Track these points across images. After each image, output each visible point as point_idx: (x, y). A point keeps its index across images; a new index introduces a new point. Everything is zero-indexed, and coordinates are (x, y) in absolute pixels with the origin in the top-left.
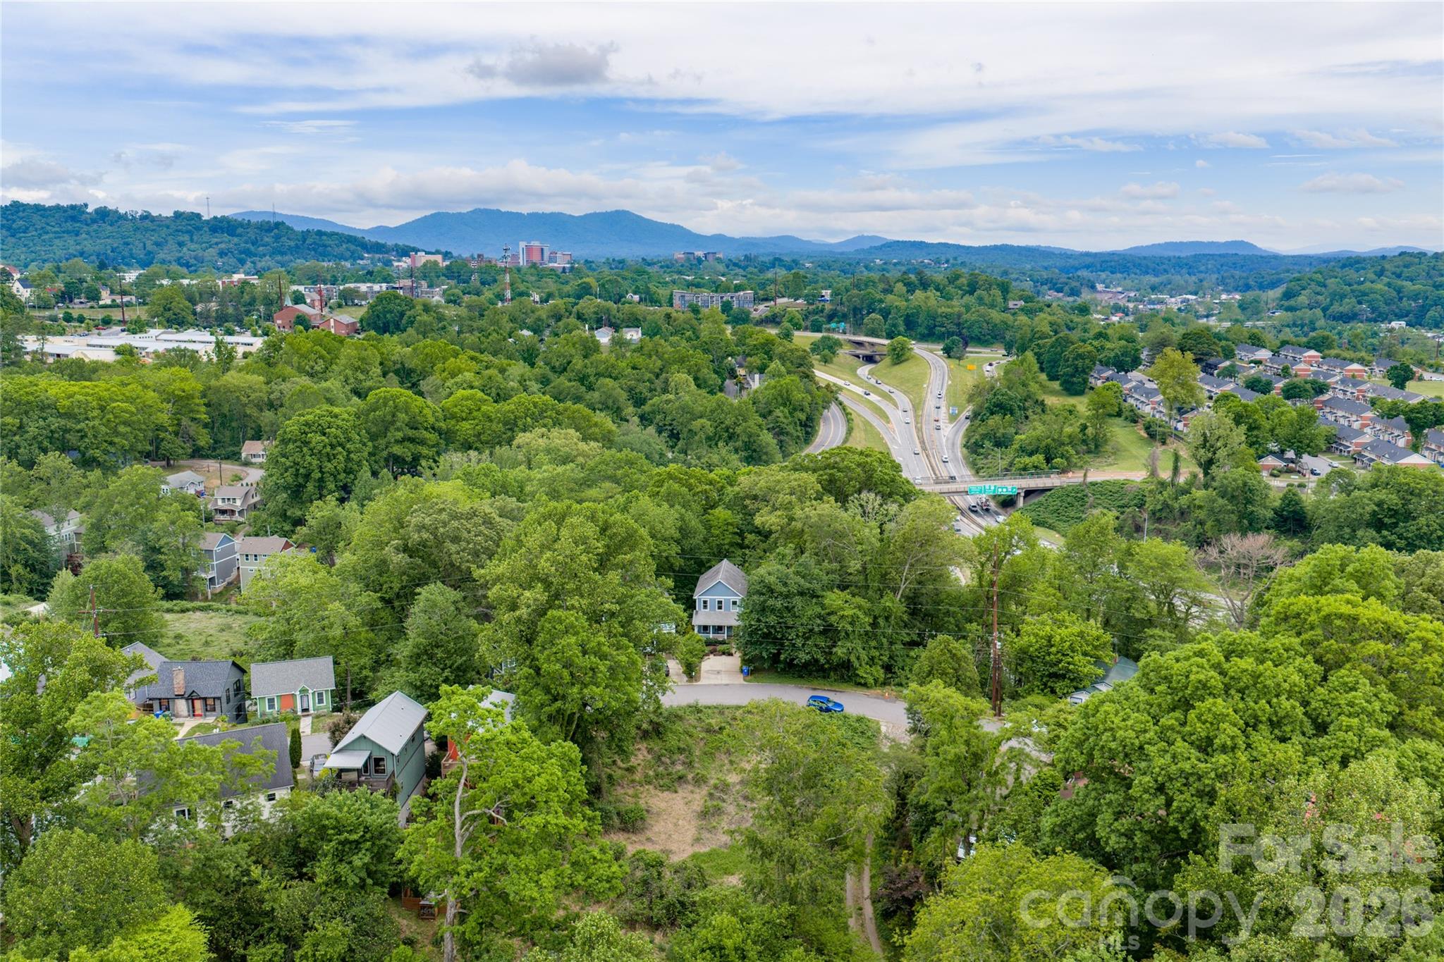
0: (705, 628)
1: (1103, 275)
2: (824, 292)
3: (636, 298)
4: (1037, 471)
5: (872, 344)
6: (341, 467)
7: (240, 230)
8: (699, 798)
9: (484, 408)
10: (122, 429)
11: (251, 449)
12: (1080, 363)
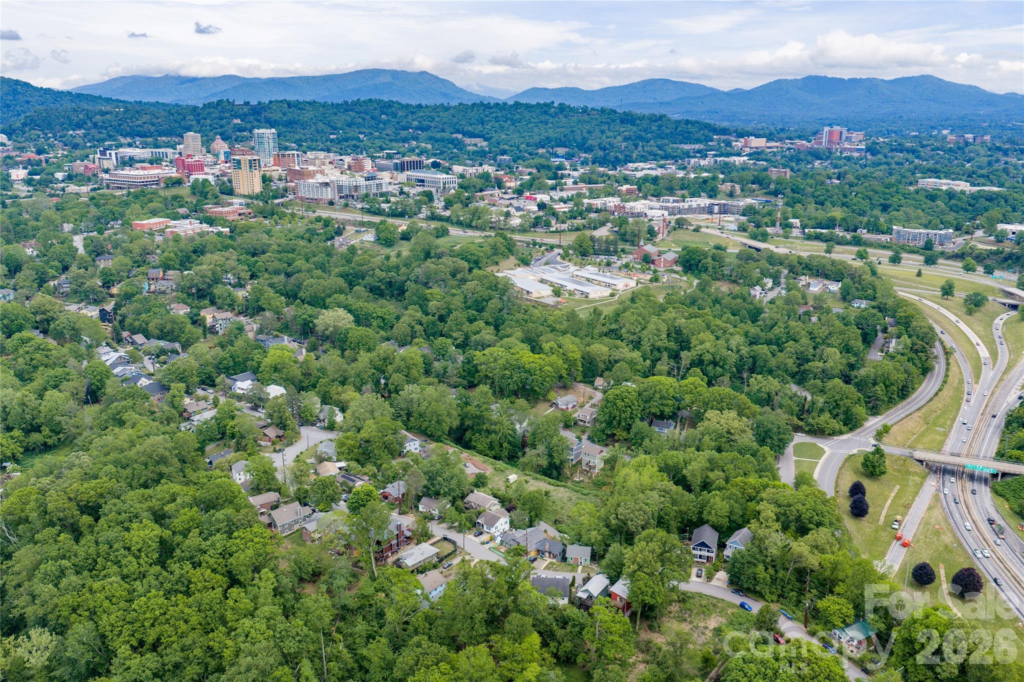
3: (865, 231)
6: (628, 416)
11: (598, 381)
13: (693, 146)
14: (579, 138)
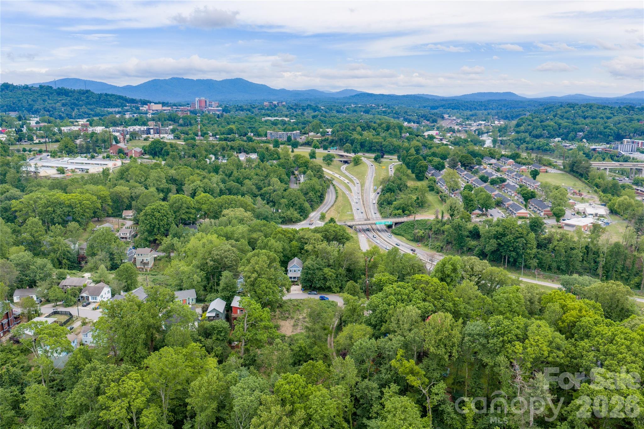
0: (291, 278)
1: (449, 110)
2: (328, 130)
3: (252, 134)
4: (399, 216)
5: (347, 156)
6: (165, 223)
7: (70, 94)
8: (292, 322)
9: (210, 200)
10: (87, 210)
11: (126, 213)
12: (421, 169)
13: (114, 110)
14: (25, 104)
